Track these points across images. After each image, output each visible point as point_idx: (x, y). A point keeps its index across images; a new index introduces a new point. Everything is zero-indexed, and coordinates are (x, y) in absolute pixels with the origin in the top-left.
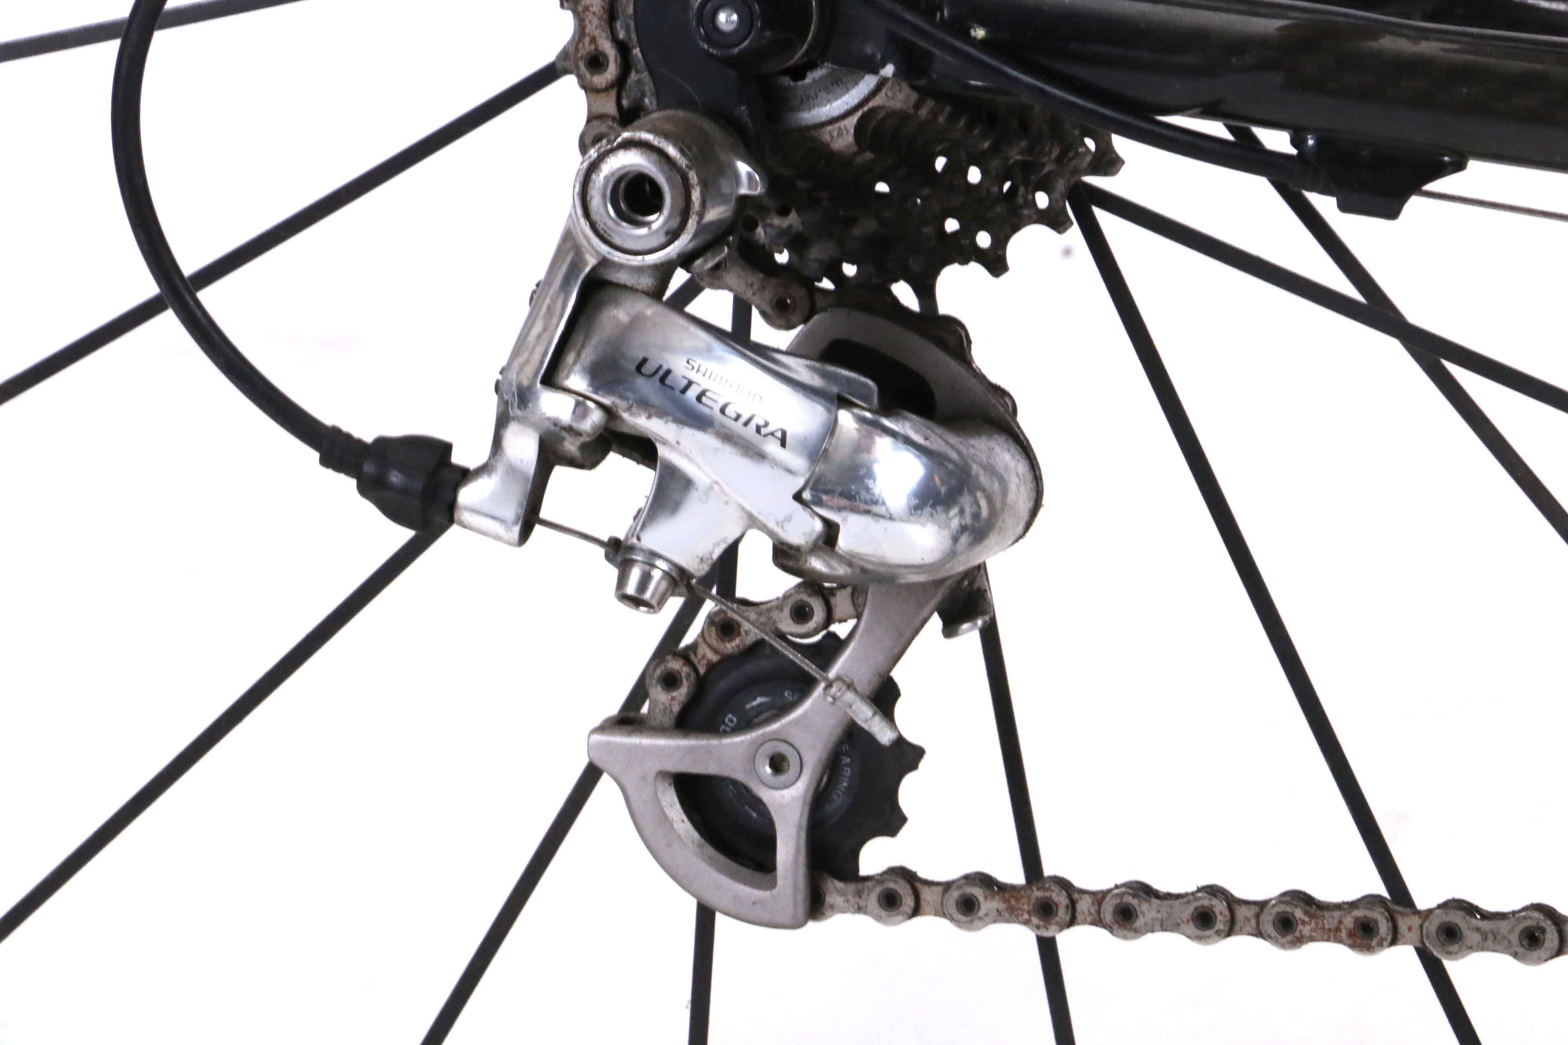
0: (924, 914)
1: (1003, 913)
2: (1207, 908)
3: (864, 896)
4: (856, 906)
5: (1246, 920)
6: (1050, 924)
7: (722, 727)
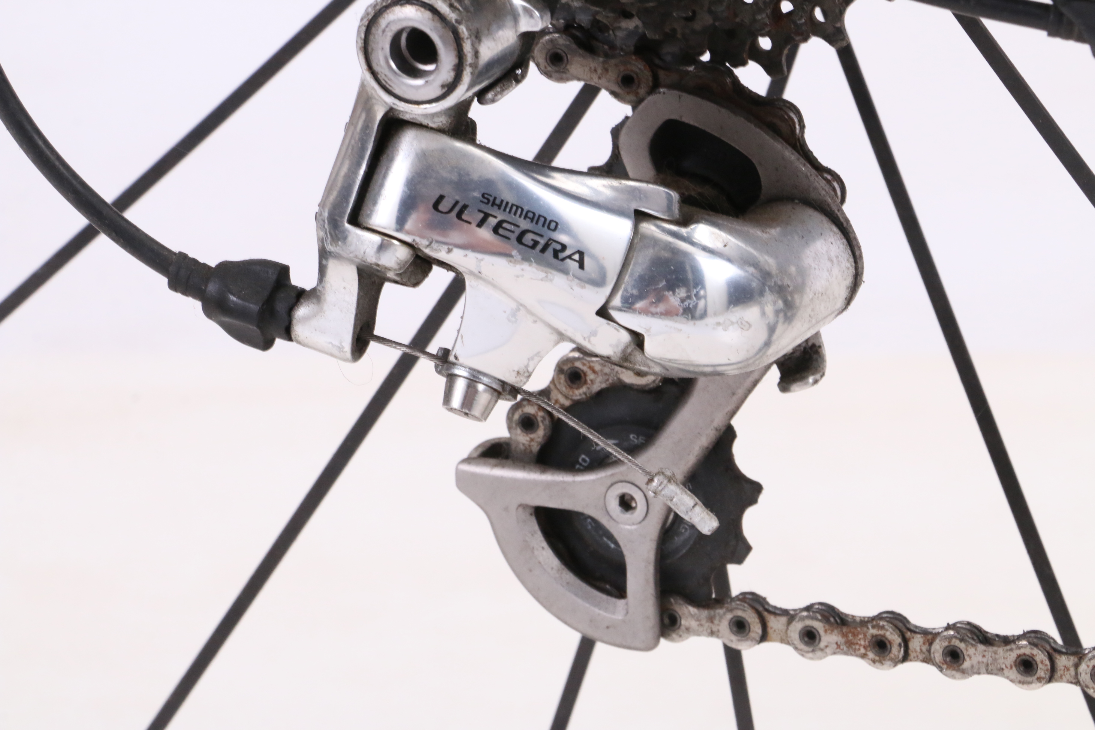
0: (771, 640)
1: (842, 647)
2: (1028, 656)
3: (716, 622)
4: (709, 631)
5: (1066, 670)
6: (884, 660)
7: (578, 466)
